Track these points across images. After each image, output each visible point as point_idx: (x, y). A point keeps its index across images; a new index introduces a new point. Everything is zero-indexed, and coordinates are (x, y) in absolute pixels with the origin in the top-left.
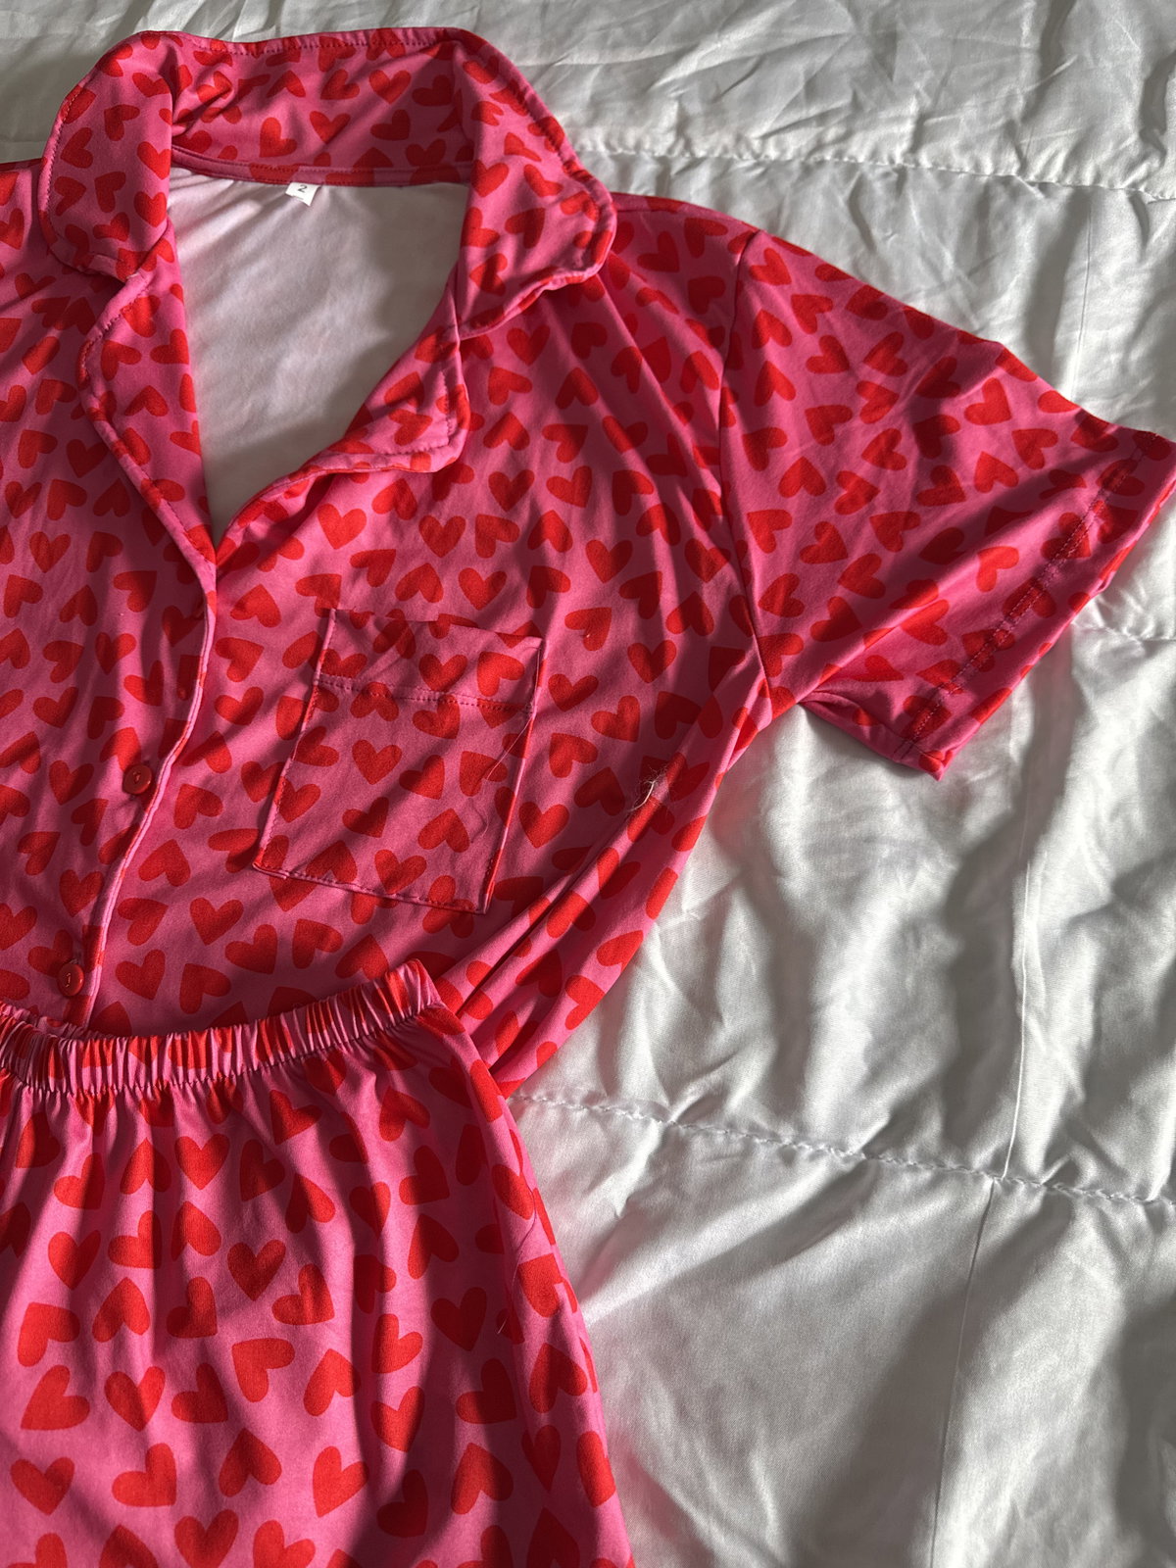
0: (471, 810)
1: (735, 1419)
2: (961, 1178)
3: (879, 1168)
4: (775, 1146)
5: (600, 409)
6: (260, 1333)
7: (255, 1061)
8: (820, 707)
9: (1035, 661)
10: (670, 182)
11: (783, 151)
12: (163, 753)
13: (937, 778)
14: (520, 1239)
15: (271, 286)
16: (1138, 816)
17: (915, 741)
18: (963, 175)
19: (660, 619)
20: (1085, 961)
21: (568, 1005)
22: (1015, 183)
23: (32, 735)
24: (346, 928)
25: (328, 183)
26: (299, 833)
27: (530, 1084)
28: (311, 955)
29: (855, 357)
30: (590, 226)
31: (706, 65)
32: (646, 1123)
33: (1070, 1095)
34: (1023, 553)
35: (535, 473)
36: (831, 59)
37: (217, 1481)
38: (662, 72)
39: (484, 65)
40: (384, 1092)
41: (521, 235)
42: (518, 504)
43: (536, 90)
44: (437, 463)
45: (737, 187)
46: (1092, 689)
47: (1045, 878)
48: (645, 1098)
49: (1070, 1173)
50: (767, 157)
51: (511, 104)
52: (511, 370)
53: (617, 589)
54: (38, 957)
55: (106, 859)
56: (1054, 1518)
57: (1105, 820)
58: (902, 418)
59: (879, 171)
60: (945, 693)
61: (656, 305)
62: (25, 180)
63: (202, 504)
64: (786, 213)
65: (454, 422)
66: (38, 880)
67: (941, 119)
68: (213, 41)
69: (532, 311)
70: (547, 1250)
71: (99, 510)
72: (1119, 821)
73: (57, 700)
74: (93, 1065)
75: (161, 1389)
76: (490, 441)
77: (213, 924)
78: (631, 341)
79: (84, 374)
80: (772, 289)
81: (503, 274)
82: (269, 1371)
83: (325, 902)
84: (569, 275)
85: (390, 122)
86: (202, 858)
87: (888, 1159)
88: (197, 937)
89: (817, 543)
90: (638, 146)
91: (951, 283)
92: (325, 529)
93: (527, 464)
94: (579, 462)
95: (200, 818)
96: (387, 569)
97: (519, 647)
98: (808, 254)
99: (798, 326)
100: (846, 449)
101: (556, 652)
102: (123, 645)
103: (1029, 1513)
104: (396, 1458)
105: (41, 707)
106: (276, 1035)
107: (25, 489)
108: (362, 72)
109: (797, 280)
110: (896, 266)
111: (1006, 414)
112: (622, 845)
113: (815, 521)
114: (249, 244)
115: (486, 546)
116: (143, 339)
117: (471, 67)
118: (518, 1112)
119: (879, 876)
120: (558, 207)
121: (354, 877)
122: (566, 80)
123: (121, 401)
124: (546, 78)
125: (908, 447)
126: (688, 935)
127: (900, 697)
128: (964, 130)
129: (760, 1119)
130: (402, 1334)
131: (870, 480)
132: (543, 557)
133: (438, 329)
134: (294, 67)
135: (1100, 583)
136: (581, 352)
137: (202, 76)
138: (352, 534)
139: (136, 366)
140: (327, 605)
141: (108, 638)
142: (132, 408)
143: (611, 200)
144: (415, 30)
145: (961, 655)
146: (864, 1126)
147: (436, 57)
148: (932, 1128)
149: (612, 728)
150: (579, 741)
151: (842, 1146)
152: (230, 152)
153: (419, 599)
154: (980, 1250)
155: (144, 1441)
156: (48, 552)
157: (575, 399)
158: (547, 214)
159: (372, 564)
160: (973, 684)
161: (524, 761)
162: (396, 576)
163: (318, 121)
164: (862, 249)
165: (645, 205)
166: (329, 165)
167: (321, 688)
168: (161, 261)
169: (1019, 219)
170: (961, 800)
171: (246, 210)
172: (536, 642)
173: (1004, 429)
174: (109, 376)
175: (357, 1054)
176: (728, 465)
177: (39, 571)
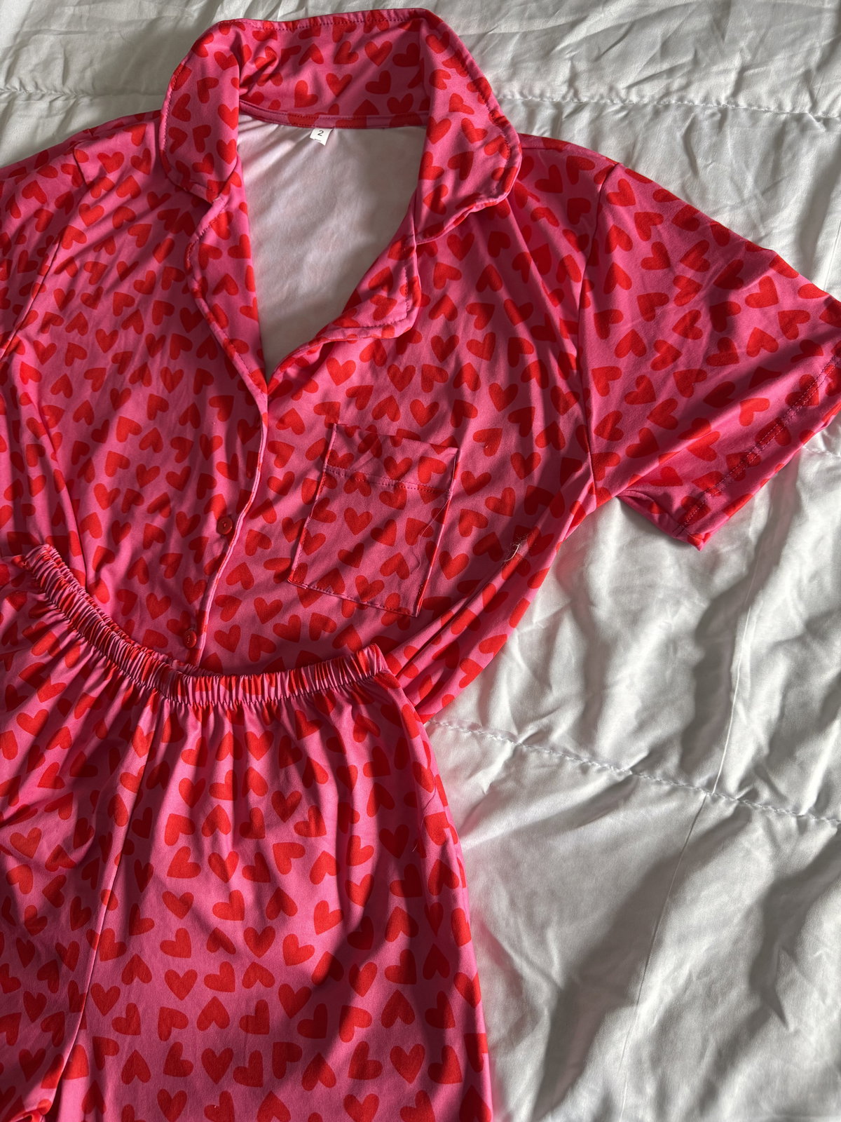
0: (411, 554)
1: (541, 910)
2: (686, 791)
3: (638, 780)
4: (578, 763)
5: (503, 294)
6: (287, 840)
7: (288, 693)
8: (629, 500)
9: (772, 475)
10: (562, 124)
11: (642, 97)
12: (239, 511)
13: (699, 549)
14: (426, 803)
15: (301, 202)
16: (828, 580)
17: (686, 526)
18: (768, 115)
19: (532, 438)
20: (780, 671)
21: (460, 675)
22: (805, 120)
23: (165, 494)
24: (339, 619)
25: (337, 127)
26: (314, 562)
27: (439, 715)
28: (319, 634)
29: (674, 258)
30: (503, 163)
31: (593, 31)
32: (504, 743)
33: (759, 750)
34: (772, 402)
35: (460, 338)
36: (682, 24)
37: (265, 912)
38: (562, 38)
39: (440, 38)
40: (356, 715)
41: (458, 170)
42: (448, 358)
43: (474, 57)
44: (399, 332)
45: (607, 128)
46: (808, 496)
47: (759, 618)
48: (504, 729)
49: (753, 795)
50: (630, 101)
51: (456, 68)
52: (449, 264)
53: (507, 415)
54: (172, 625)
55: (208, 572)
56: (713, 983)
57: (805, 581)
58: (702, 303)
59: (709, 112)
60: (708, 496)
61: (544, 221)
62: (151, 129)
63: (260, 355)
64: (639, 146)
65: (411, 302)
66: (171, 582)
67: (756, 70)
68: (265, 21)
69: (464, 224)
70: (441, 809)
71: (200, 354)
72: (815, 582)
73: (179, 473)
74: (201, 690)
75: (237, 863)
76: (433, 315)
77: (268, 613)
78: (525, 248)
79: (189, 266)
80: (621, 210)
81: (444, 199)
82: (292, 859)
83: (327, 604)
84: (487, 202)
85: (378, 81)
86: (261, 574)
87: (644, 777)
88: (258, 619)
89: (636, 390)
90: (542, 95)
91: (750, 199)
92: (331, 374)
93: (456, 331)
94: (488, 329)
95: (259, 550)
96: (367, 398)
97: (443, 454)
98: (650, 181)
99: (638, 236)
100: (662, 325)
101: (466, 457)
102: (216, 442)
103: (699, 978)
104: (358, 910)
105: (170, 477)
106: (298, 678)
107: (157, 339)
108: (360, 43)
109: (640, 201)
110: (712, 187)
111: (775, 300)
112: (498, 582)
113: (637, 375)
114: (287, 172)
115: (427, 385)
116: (223, 242)
117: (431, 40)
118: (430, 731)
119: (654, 609)
120: (482, 150)
121: (343, 591)
122: (496, 45)
123: (212, 284)
124: (482, 44)
125: (705, 324)
126: (536, 638)
127: (679, 496)
128: (773, 79)
129: (570, 747)
130: (362, 846)
131: (676, 346)
132: (461, 394)
133: (403, 237)
134: (316, 41)
135: (823, 423)
136: (493, 252)
137: (258, 50)
138: (348, 376)
139: (218, 261)
140: (332, 421)
141: (207, 438)
142: (217, 291)
143: (519, 142)
144: (395, 10)
145: (724, 469)
146: (632, 756)
147: (409, 30)
148: (672, 761)
149: (498, 507)
150: (477, 515)
151: (617, 766)
152: (276, 105)
153: (386, 419)
154: (692, 832)
155: (228, 888)
156: (171, 380)
157: (488, 287)
158: (475, 156)
159: (359, 395)
160: (730, 490)
161: (443, 526)
162: (373, 403)
163: (332, 80)
164: (689, 175)
165: (541, 145)
166: (337, 113)
167: (327, 474)
168: (233, 187)
169: (804, 150)
170: (714, 562)
171: (286, 147)
172: (454, 450)
173: (772, 311)
174: (203, 267)
175: (342, 693)
176: (583, 335)
177: (166, 391)
